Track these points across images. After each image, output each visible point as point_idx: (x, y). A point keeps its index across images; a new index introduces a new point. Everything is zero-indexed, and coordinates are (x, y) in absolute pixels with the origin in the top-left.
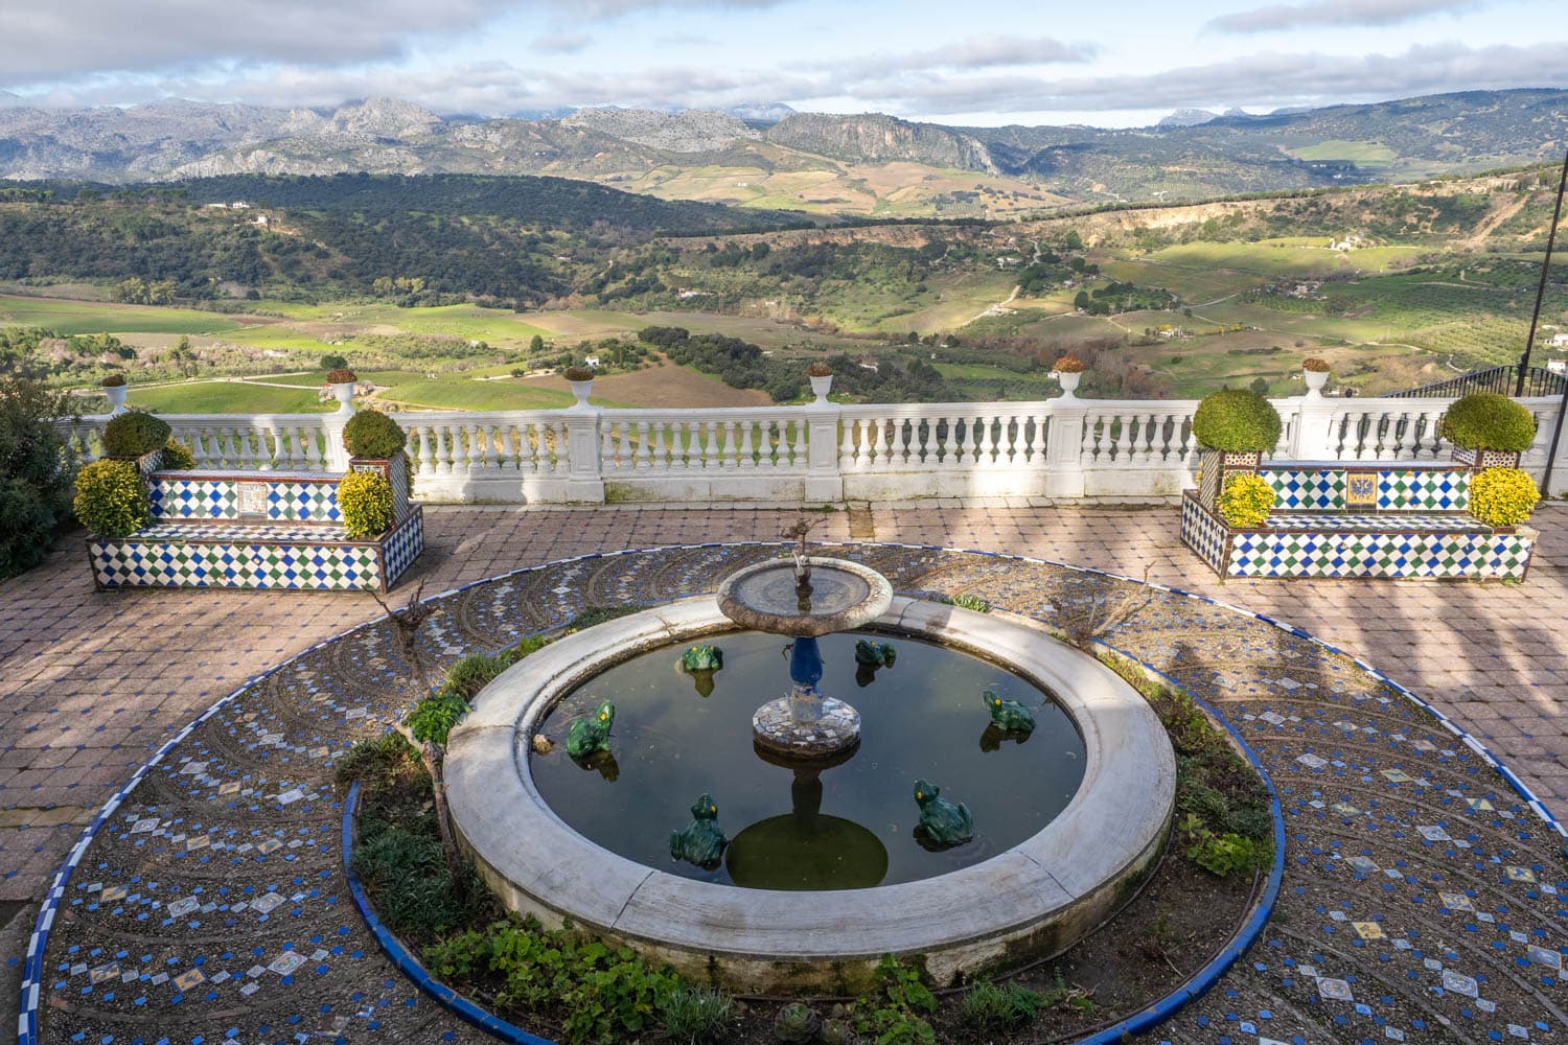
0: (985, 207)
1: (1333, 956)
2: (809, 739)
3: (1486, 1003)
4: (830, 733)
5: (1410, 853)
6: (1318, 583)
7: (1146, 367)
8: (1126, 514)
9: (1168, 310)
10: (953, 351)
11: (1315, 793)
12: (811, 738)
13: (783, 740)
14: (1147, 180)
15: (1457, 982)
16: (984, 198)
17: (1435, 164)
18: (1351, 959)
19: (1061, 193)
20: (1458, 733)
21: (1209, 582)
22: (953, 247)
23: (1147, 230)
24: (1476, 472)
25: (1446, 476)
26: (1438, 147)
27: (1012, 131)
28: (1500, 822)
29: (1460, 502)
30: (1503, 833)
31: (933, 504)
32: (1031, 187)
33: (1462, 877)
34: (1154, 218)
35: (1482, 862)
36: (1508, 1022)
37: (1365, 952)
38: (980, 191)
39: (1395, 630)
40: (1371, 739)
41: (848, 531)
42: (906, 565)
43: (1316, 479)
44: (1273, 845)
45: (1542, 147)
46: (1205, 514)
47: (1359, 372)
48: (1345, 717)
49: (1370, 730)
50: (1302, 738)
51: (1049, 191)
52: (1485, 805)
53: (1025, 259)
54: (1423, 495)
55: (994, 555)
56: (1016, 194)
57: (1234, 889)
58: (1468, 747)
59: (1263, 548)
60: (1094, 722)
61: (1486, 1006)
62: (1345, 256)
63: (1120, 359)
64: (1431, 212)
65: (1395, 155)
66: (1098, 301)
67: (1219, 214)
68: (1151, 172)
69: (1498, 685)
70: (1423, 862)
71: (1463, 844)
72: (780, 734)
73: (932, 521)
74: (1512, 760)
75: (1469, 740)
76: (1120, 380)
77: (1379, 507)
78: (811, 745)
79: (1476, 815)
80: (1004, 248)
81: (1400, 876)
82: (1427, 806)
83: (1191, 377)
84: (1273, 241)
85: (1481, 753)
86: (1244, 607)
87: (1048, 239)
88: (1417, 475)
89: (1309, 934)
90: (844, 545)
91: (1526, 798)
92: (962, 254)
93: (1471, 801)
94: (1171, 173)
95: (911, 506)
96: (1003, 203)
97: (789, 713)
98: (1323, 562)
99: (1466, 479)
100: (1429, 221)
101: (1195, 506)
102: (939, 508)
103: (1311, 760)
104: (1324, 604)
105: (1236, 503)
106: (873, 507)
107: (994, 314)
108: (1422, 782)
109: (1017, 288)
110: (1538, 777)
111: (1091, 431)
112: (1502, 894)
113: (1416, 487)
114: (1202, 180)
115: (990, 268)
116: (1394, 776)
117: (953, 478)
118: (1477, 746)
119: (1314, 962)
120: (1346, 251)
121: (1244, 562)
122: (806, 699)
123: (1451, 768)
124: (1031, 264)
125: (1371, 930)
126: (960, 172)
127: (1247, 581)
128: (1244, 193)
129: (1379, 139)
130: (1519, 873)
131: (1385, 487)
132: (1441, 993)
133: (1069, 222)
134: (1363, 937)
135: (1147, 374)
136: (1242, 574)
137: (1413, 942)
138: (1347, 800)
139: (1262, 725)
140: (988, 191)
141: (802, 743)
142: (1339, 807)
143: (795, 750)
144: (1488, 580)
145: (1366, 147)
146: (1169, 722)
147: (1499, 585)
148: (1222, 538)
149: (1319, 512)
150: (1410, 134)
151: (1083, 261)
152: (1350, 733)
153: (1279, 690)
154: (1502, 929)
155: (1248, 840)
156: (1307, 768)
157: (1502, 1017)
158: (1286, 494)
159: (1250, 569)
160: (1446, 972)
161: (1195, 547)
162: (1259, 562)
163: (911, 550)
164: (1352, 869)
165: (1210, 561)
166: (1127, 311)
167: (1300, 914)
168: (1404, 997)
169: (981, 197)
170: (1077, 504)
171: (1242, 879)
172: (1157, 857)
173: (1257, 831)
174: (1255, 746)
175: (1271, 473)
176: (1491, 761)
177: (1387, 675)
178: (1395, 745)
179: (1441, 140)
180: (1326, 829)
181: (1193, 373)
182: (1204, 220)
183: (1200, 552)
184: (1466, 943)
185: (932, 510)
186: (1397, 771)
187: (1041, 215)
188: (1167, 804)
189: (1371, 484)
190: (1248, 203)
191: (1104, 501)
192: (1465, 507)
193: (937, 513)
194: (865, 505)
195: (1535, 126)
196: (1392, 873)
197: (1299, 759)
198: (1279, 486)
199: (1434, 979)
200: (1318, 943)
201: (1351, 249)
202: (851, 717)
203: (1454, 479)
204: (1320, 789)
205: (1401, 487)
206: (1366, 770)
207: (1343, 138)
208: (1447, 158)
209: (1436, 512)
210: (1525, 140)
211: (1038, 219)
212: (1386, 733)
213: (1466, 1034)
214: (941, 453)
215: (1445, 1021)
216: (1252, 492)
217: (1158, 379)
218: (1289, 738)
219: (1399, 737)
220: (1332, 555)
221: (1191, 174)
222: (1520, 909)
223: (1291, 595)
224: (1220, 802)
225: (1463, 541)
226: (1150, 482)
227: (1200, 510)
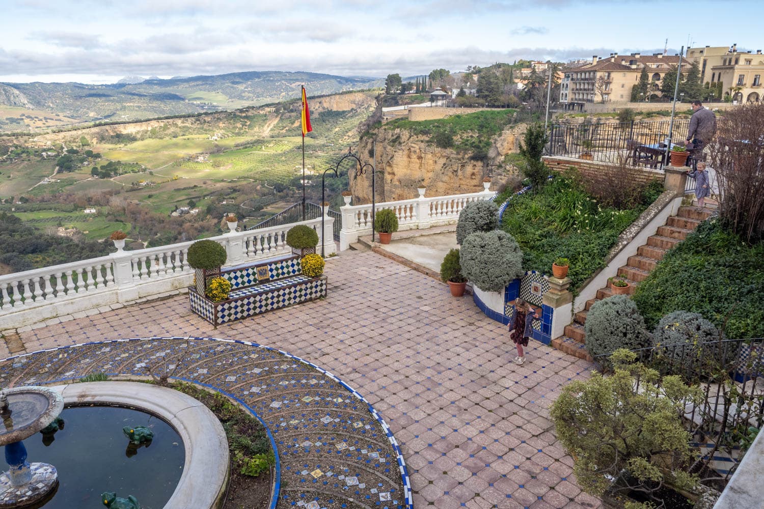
0: (28, 126)
1: (308, 492)
2: (28, 494)
3: (362, 484)
4: (40, 485)
5: (321, 432)
6: (255, 317)
7: (136, 201)
8: (162, 302)
9: (141, 173)
10: (25, 205)
11: (281, 419)
12: (29, 493)
13: (11, 502)
14: (117, 110)
15: (351, 481)
16: (27, 121)
17: (244, 102)
18: (314, 490)
19: (72, 117)
20: (323, 372)
21: (210, 329)
22: (13, 149)
23: (123, 135)
24: (302, 257)
25: (292, 261)
26: (243, 95)
27: (37, 85)
28: (346, 405)
29: (299, 270)
30: (348, 410)
31: (57, 321)
32: (54, 114)
33: (341, 434)
34: (125, 128)
35: (345, 425)
36: (370, 489)
37: (318, 484)
38: (24, 117)
39: (290, 332)
40: (294, 386)
41: (7, 350)
42: (51, 362)
43: (245, 273)
44: (273, 451)
45: (281, 94)
46: (201, 298)
47: (232, 193)
48: (282, 380)
49: (293, 382)
50: (269, 395)
51: (65, 116)
52: (340, 400)
53: (58, 152)
54: (285, 270)
55: (101, 343)
56: (46, 118)
57: (263, 480)
58: (328, 377)
59: (230, 308)
60: (182, 423)
61: (362, 486)
62: (216, 142)
63: (122, 199)
64: (246, 122)
65: (227, 98)
66: (104, 171)
67: (156, 125)
68: (118, 106)
69: (330, 345)
70: (327, 434)
71: (337, 420)
72: (7, 499)
73: (59, 332)
74: (343, 377)
75: (329, 374)
76: (124, 210)
77: (271, 279)
78: (30, 497)
79: (337, 405)
80: (45, 147)
81: (321, 444)
82: (322, 409)
83: (160, 204)
84: (184, 137)
85: (333, 378)
86: (229, 338)
87: (70, 142)
88: (282, 263)
89: (297, 486)
90: (8, 360)
91: (352, 392)
92: (19, 152)
93: (335, 400)
94: (129, 106)
95: (43, 325)
96: (39, 124)
97: (10, 483)
98: (255, 308)
99: (299, 261)
100: (246, 126)
101: (195, 295)
102: (61, 323)
103: (275, 405)
104: (260, 327)
105: (214, 292)
106: (19, 331)
107: (46, 183)
108: (317, 398)
109: (57, 168)
110: (352, 381)
111: (136, 266)
112: (355, 436)
113: (282, 268)
114: (145, 109)
115: (39, 159)
116: (307, 399)
117: (65, 305)
118: (330, 375)
119: (302, 498)
120: (216, 140)
121: (223, 317)
122: (19, 472)
123: (325, 388)
124: (63, 155)
125: (317, 473)
126: (9, 107)
127: (226, 324)
128: (166, 115)
129: (220, 91)
130: (358, 424)
131: (271, 270)
132: (347, 488)
133: (80, 132)
134: (316, 478)
135: (137, 204)
136: (223, 322)
137: (333, 472)
138: (293, 417)
139: (252, 395)
140: (28, 117)
141: (24, 499)
142: (291, 422)
143: (20, 504)
144: (316, 299)
145: (214, 94)
146: (214, 409)
147: (318, 300)
148: (212, 308)
149: (248, 287)
150: (232, 89)
151: (92, 151)
152: (286, 386)
153: (254, 375)
154: (358, 450)
155: (263, 455)
156: (275, 409)
157: (368, 489)
158: (234, 282)
159: (226, 319)
160: (347, 478)
161: (199, 313)
162: (230, 315)
163: (52, 352)
164: (304, 449)
165: (208, 319)
166: (120, 175)
167: (291, 479)
168: (336, 497)
169: (25, 121)
170: (136, 303)
171: (265, 474)
172: (229, 480)
173: (265, 448)
174: (252, 407)
175: (226, 274)
176: (337, 380)
177: (292, 354)
178: (303, 385)
179: (244, 92)
180: (290, 434)
181: (160, 201)
182: (150, 128)
183: (202, 315)
184: (349, 463)
185: (57, 325)
186: (308, 397)
187: (63, 130)
188: (227, 453)
189: (266, 270)
190: (169, 120)
191: (149, 298)
192: (301, 272)
193: (60, 326)
194: (14, 331)
195: (278, 86)
196: (318, 444)
197: (271, 406)
198: (230, 279)
199: (344, 484)
200: (301, 488)
201: (218, 139)
202: (50, 470)
203: (295, 262)
204: (283, 417)
205: (277, 269)
206: (297, 401)
207: (205, 90)
208: (248, 99)
209: (292, 276)
210: (275, 92)
211: (62, 131)
212: (299, 381)
213: (360, 501)
214: (55, 293)
215: (351, 500)
216: (220, 285)
217: (143, 206)
218: (264, 397)
219: (304, 381)
220: (258, 304)
221: (139, 107)
222: (362, 440)
223: (246, 327)
224: (246, 441)
225: (304, 287)
226: (170, 284)
227: (198, 296)
